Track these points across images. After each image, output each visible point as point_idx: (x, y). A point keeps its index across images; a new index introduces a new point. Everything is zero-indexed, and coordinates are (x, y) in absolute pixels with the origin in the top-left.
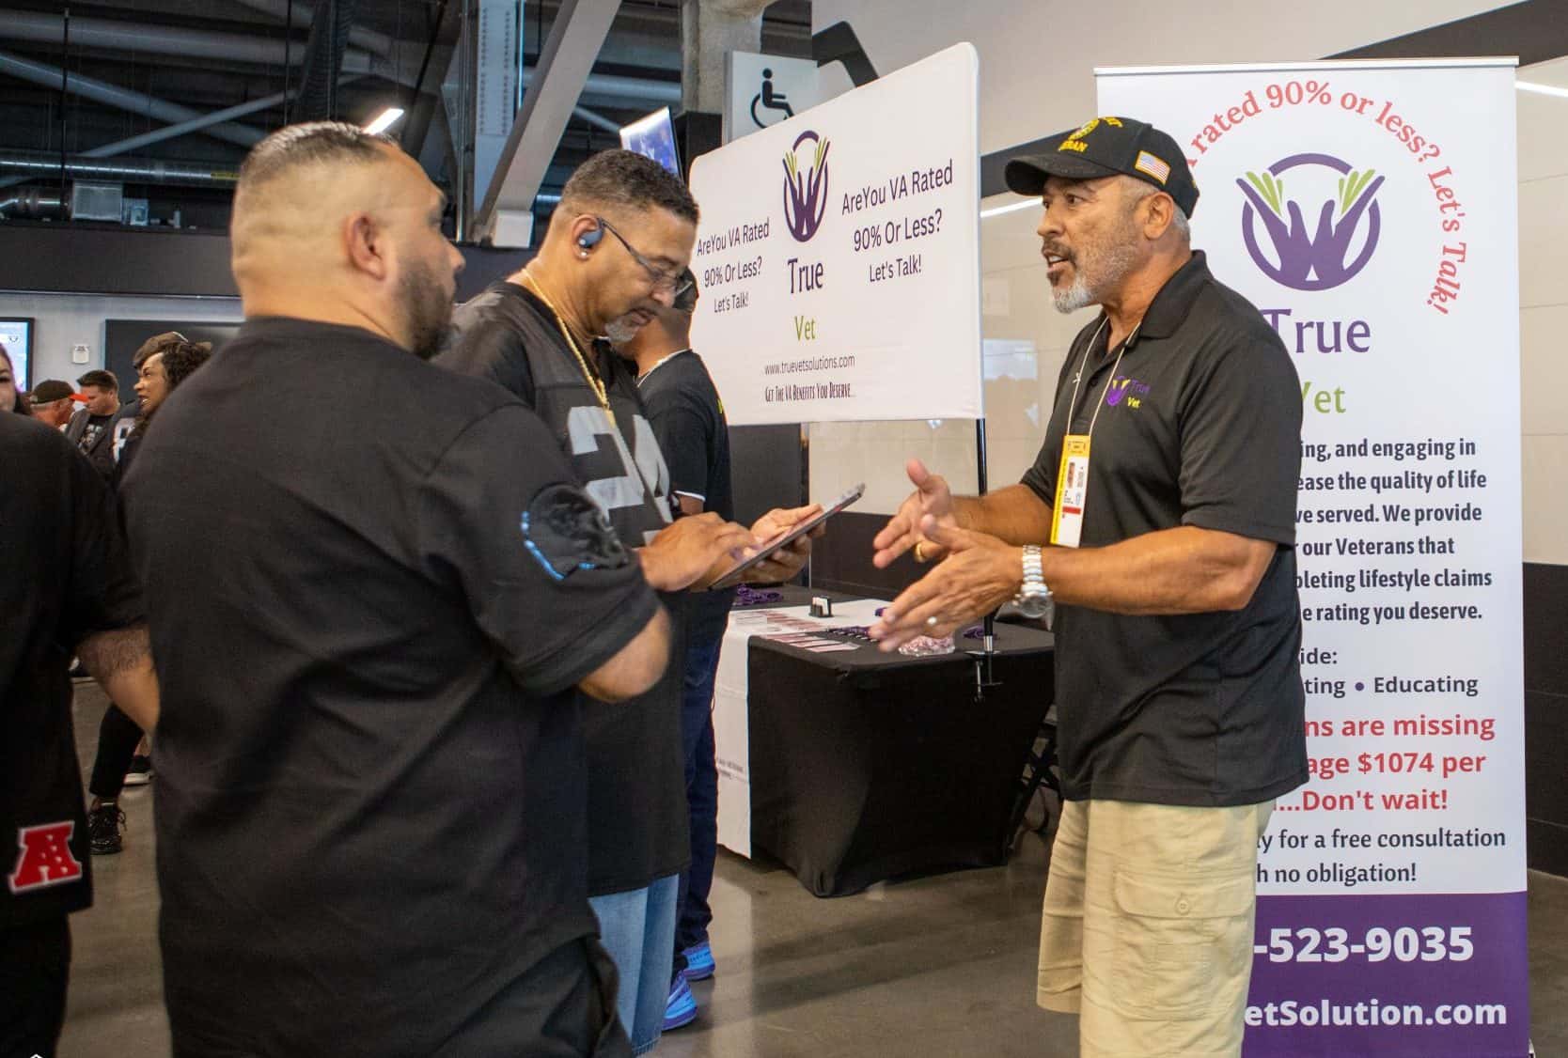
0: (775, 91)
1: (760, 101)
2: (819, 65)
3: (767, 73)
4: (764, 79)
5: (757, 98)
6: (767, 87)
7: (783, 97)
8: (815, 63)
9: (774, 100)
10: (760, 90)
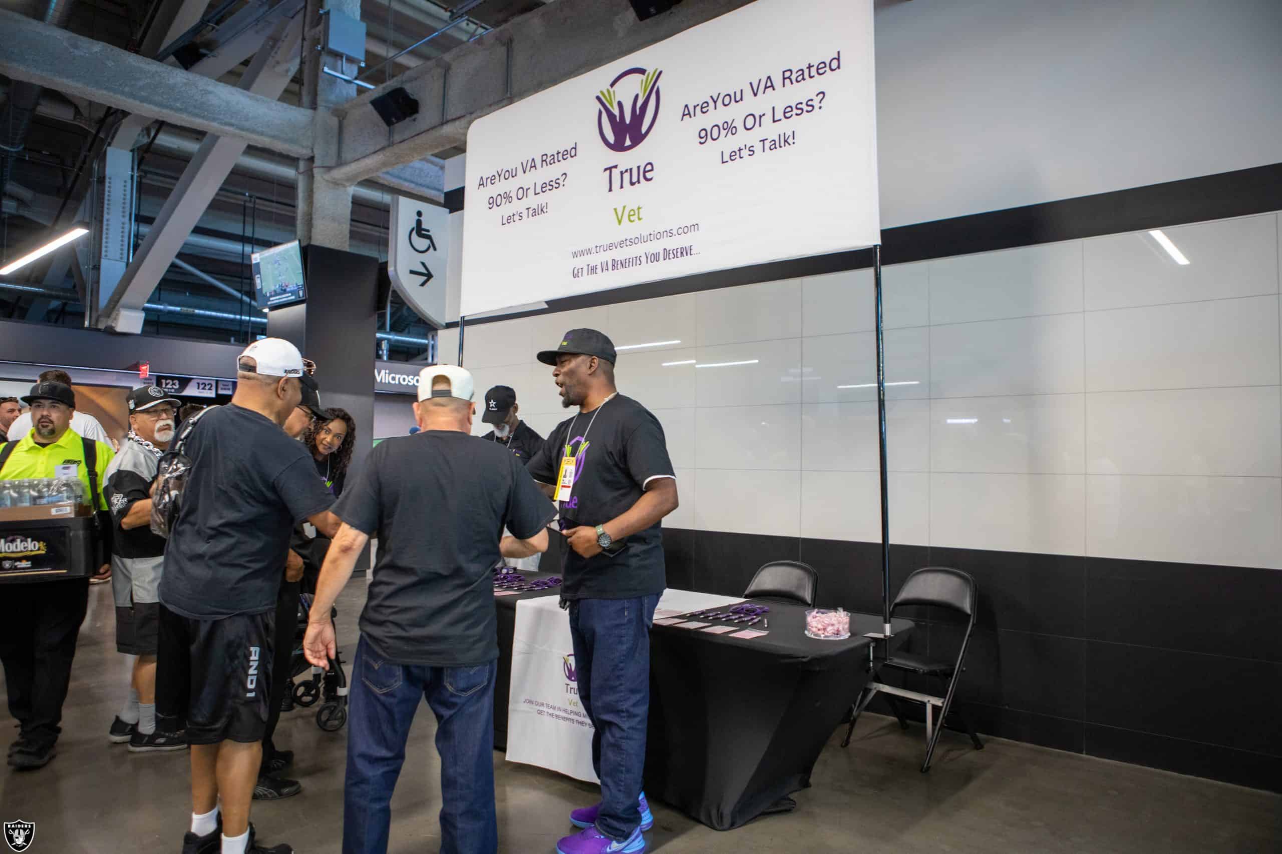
0: (424, 226)
1: (414, 233)
2: (451, 212)
3: (419, 214)
4: (417, 218)
5: (413, 229)
6: (419, 223)
7: (428, 231)
8: (447, 210)
9: (423, 232)
10: (414, 225)
